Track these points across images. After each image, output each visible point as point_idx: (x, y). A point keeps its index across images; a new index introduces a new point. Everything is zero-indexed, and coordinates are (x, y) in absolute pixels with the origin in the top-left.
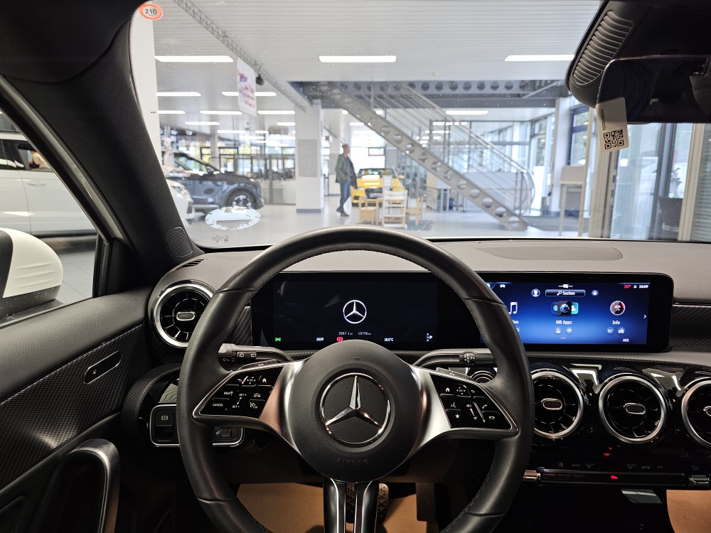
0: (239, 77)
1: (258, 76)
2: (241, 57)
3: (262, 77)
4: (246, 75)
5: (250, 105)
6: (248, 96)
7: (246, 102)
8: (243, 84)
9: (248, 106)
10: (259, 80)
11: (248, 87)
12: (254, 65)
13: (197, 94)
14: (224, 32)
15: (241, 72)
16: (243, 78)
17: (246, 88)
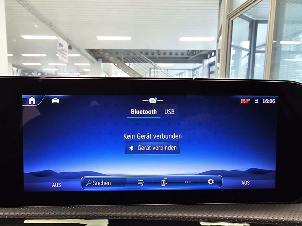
0: (58, 45)
1: (69, 45)
2: (60, 36)
3: (71, 46)
4: (62, 44)
5: (65, 58)
6: (64, 54)
7: (63, 56)
8: (61, 48)
9: (63, 58)
10: (70, 47)
11: (64, 49)
12: (67, 40)
13: (44, 55)
14: (50, 23)
15: (60, 42)
16: (61, 45)
17: (63, 50)
